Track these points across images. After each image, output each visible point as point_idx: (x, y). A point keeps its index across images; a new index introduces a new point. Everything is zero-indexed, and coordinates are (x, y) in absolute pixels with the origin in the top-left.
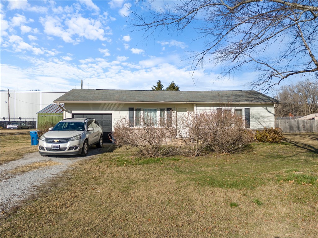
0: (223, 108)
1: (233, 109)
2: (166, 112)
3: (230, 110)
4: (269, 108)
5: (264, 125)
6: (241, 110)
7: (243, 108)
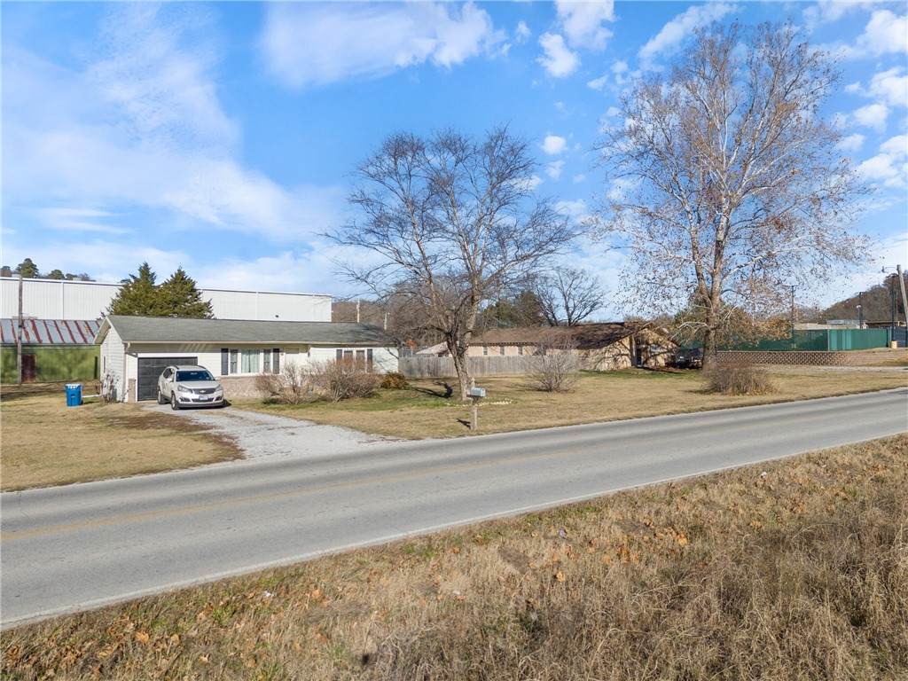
0: (344, 349)
1: (354, 350)
2: (272, 354)
3: (352, 352)
4: (392, 350)
5: (386, 369)
6: (363, 351)
7: (365, 349)
